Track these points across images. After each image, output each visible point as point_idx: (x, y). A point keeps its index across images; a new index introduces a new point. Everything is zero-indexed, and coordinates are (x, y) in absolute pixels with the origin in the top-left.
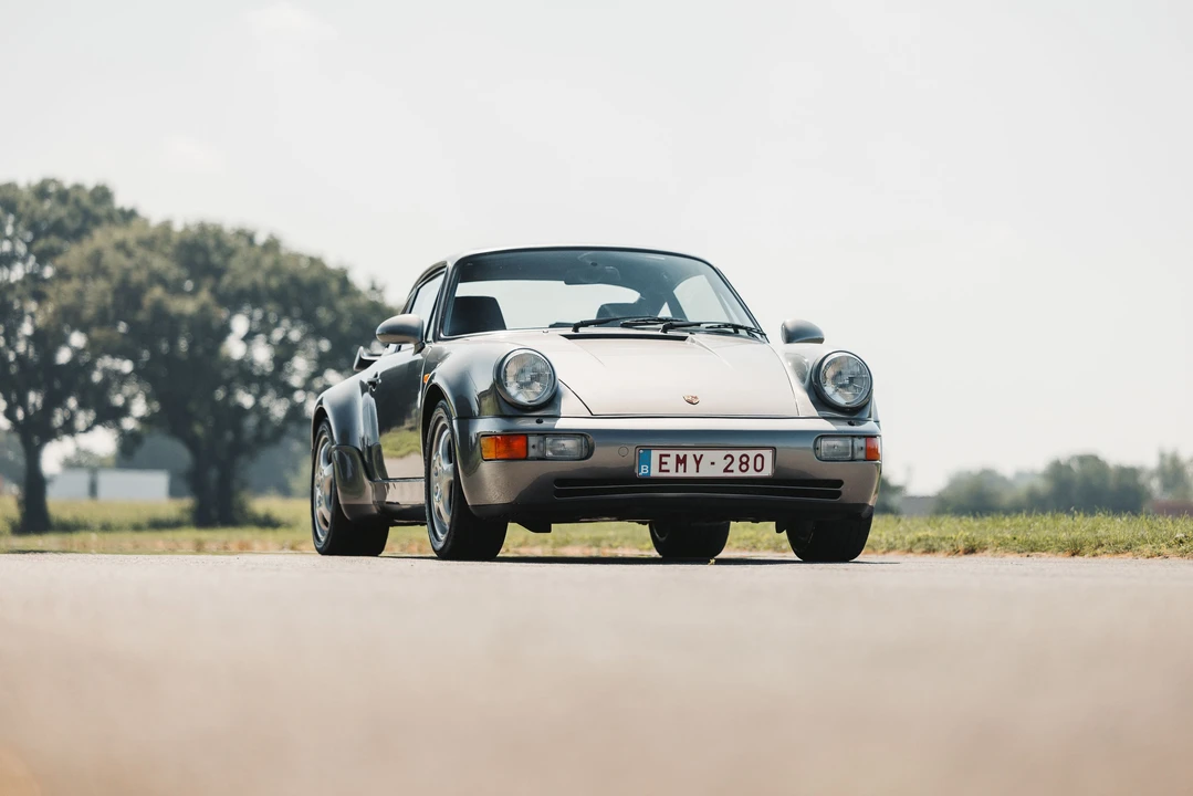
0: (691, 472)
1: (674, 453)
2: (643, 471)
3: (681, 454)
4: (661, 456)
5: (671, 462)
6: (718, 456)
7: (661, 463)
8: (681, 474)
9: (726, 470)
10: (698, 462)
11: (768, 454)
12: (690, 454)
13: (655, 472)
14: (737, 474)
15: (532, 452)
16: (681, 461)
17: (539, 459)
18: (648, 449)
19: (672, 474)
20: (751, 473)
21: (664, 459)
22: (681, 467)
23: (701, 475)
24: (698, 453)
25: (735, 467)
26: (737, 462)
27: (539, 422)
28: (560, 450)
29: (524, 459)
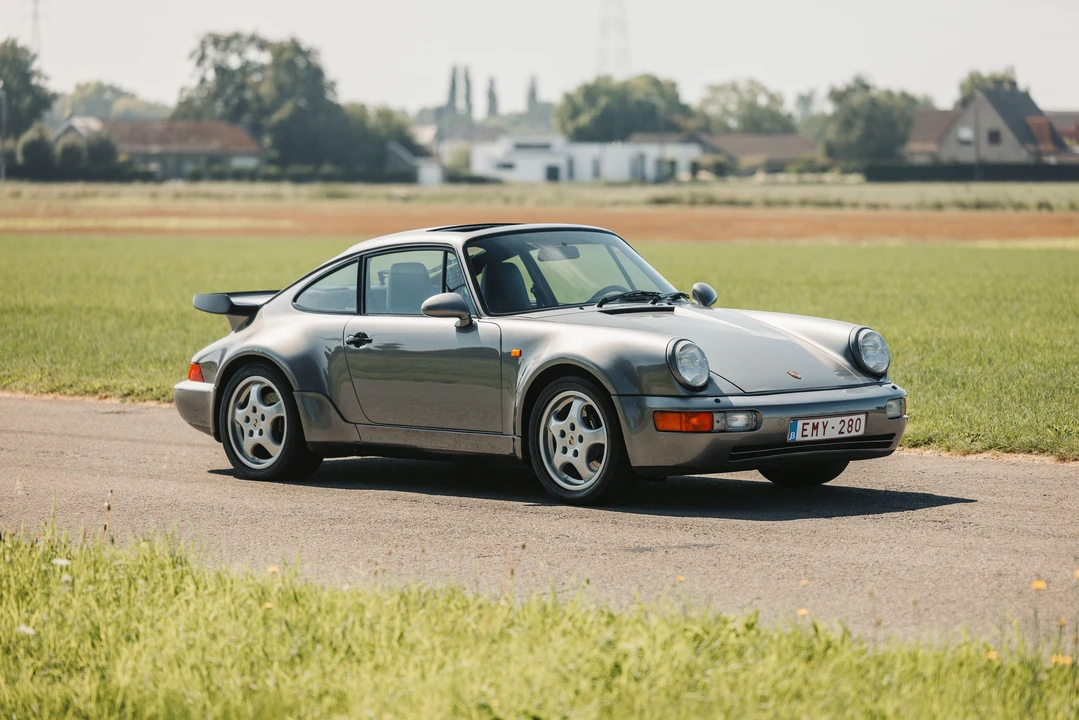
0: (820, 437)
1: (811, 422)
2: (791, 438)
3: (816, 421)
4: (803, 424)
5: (809, 428)
6: (834, 422)
7: (804, 430)
8: (814, 438)
9: (840, 433)
10: (825, 427)
11: (863, 417)
12: (820, 421)
13: (799, 438)
14: (846, 435)
15: (717, 426)
16: (815, 427)
17: (720, 432)
18: (796, 419)
19: (809, 438)
20: (854, 433)
21: (805, 427)
22: (815, 432)
23: (826, 437)
24: (825, 420)
25: (845, 430)
26: (846, 425)
27: (717, 401)
28: (735, 425)
29: (711, 431)
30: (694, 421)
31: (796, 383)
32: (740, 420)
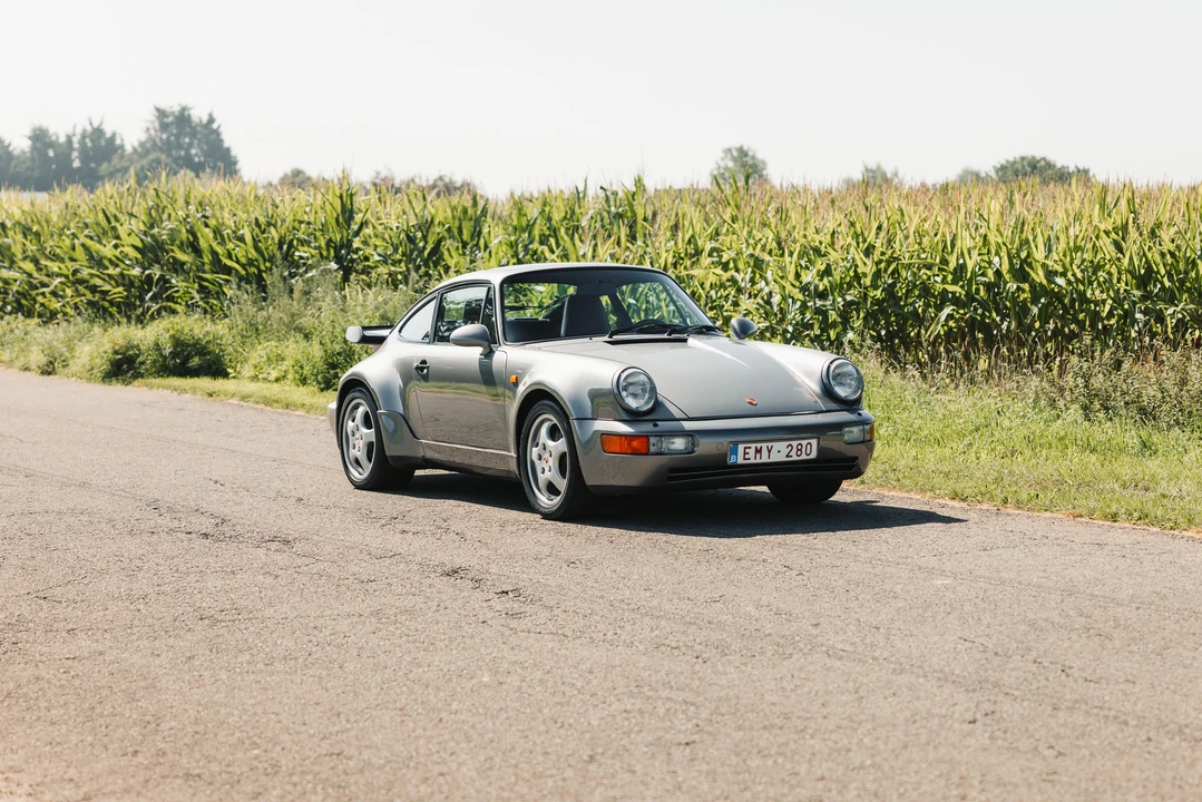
0: (765, 459)
1: (753, 446)
2: (732, 460)
3: (759, 445)
4: (745, 448)
5: (752, 452)
6: (780, 446)
7: (745, 453)
8: (758, 461)
9: (787, 456)
10: (769, 451)
11: (814, 442)
12: (764, 445)
13: (740, 461)
14: (795, 458)
15: (652, 449)
16: (758, 451)
17: (657, 454)
18: (736, 444)
19: (752, 461)
20: (804, 457)
21: (747, 451)
22: (758, 456)
23: (771, 460)
24: (770, 445)
25: (793, 453)
26: (795, 449)
27: (656, 425)
28: (673, 447)
29: (647, 454)
30: (633, 444)
31: (752, 410)
32: (679, 444)
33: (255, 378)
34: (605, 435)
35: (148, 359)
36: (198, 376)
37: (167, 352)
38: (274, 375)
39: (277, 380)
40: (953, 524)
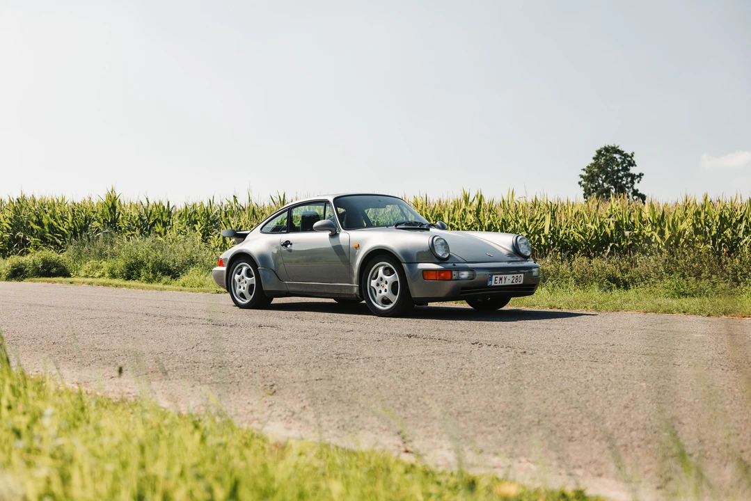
0: (503, 284)
1: (499, 276)
2: (489, 284)
3: (501, 276)
4: (495, 277)
5: (498, 279)
6: (509, 277)
7: (495, 280)
8: (500, 284)
9: (512, 282)
10: (505, 279)
11: (522, 275)
12: (503, 276)
13: (493, 284)
14: (515, 283)
15: (454, 277)
16: (501, 279)
17: (456, 280)
18: (492, 275)
19: (498, 284)
20: (518, 283)
22: (501, 282)
23: (506, 284)
24: (506, 276)
25: (514, 281)
26: (515, 279)
27: (454, 265)
28: (463, 277)
29: (451, 279)
30: (442, 275)
31: (490, 259)
32: (465, 275)
33: (86, 276)
34: (425, 271)
35: (30, 270)
36: (56, 277)
37: (40, 266)
38: (98, 274)
39: (100, 277)
40: (577, 317)
